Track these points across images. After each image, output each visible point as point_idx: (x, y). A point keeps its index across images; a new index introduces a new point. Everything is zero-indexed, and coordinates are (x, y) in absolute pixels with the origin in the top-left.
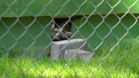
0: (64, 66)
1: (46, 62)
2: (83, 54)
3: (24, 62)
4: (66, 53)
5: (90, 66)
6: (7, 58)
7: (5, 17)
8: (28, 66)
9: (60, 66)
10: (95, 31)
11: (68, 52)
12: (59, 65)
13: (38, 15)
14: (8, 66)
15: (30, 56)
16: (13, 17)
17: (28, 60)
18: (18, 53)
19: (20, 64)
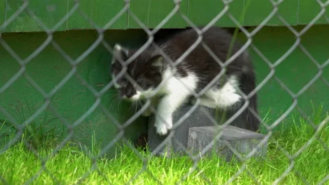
0: (186, 172)
1: (133, 162)
2: (243, 139)
3: (71, 161)
4: (193, 135)
5: (261, 173)
6: (21, 150)
7: (17, 31)
8: (82, 174)
9: (174, 175)
10: (272, 72)
11: (198, 133)
12: (171, 170)
13: (107, 27)
14: (23, 172)
15: (89, 145)
16: (38, 30)
17: (83, 155)
18: (53, 137)
19: (57, 168)
